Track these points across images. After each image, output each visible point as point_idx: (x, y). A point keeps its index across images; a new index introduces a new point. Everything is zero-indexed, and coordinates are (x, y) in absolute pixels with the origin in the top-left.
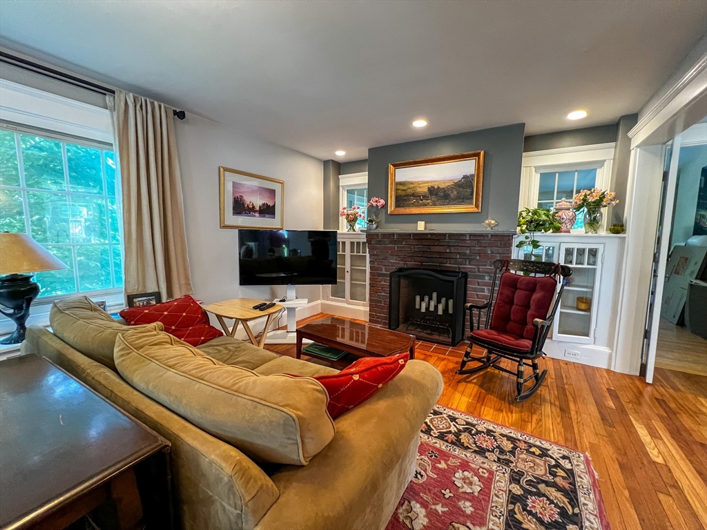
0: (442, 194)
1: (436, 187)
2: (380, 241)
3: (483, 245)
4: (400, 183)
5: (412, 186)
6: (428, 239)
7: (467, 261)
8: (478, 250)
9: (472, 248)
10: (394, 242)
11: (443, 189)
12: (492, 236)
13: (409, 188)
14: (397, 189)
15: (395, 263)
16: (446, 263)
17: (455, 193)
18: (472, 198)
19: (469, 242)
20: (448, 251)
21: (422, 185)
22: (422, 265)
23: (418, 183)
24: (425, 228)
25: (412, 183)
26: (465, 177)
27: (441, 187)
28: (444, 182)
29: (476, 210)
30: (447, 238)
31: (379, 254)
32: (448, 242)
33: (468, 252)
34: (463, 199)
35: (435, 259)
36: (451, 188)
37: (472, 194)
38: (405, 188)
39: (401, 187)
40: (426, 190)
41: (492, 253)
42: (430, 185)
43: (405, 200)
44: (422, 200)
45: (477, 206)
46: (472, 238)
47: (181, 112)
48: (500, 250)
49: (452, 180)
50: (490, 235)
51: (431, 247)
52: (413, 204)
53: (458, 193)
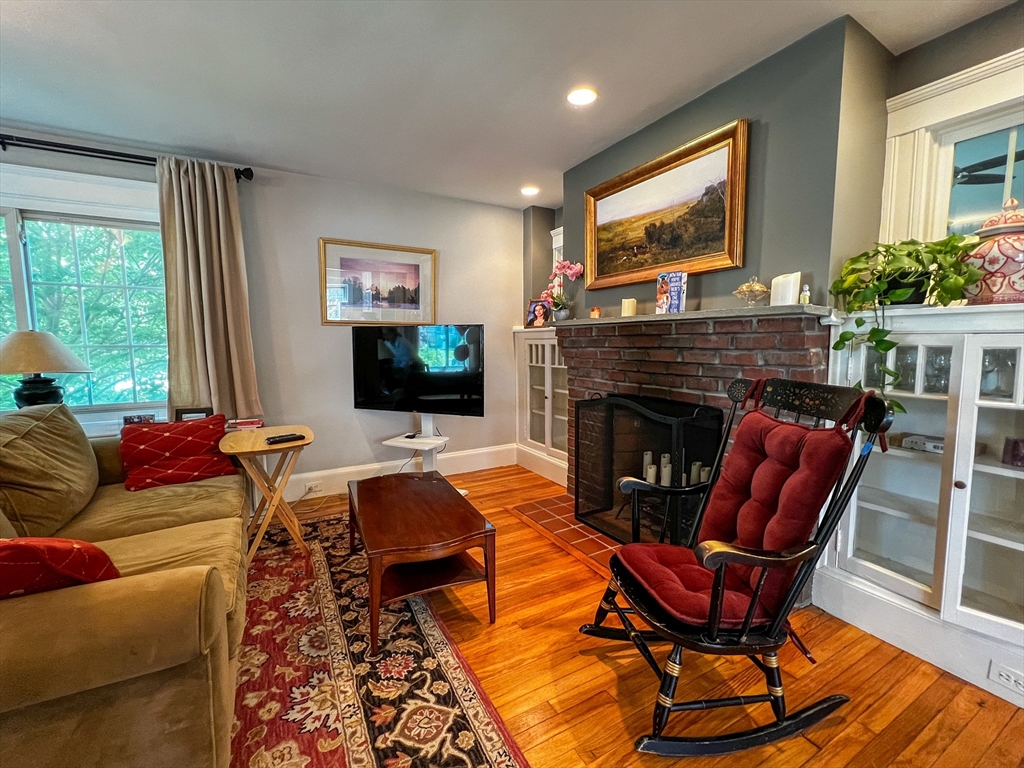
0: (666, 237)
1: (658, 224)
2: (574, 342)
3: (743, 346)
4: (606, 228)
5: (621, 229)
6: (642, 335)
7: (720, 383)
8: (736, 357)
9: (724, 352)
10: (594, 343)
11: (671, 225)
12: (759, 321)
13: (616, 235)
14: (599, 240)
15: (601, 384)
16: (682, 387)
17: (692, 229)
18: (723, 237)
19: (714, 338)
20: (679, 360)
21: (635, 225)
22: (640, 388)
23: (629, 221)
24: (638, 312)
25: (620, 223)
26: (709, 191)
27: (667, 222)
28: (671, 209)
29: (728, 263)
30: (674, 332)
31: (577, 365)
32: (677, 340)
33: (717, 362)
34: (706, 240)
35: (661, 378)
36: (683, 221)
37: (722, 229)
38: (610, 236)
39: (605, 235)
40: (641, 233)
41: (767, 364)
42: (647, 221)
43: (611, 260)
44: (635, 255)
45: (731, 254)
46: (718, 330)
47: (246, 169)
48: (784, 356)
49: (685, 204)
50: (755, 320)
51: (652, 352)
52: (622, 264)
53: (697, 229)
